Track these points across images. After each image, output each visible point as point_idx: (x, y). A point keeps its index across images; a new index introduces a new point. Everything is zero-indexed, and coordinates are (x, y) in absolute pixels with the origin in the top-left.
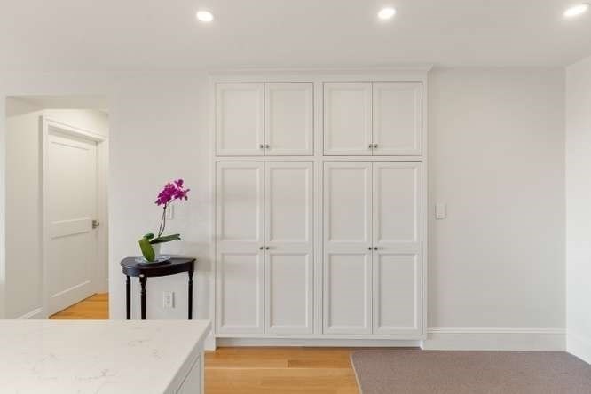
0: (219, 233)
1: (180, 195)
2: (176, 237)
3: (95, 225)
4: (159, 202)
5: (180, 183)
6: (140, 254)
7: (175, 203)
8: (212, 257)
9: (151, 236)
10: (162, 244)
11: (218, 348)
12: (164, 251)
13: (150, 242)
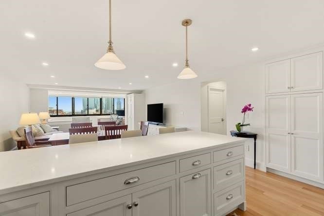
0: (267, 125)
1: (250, 109)
2: (249, 125)
3: (223, 120)
4: (242, 112)
5: (250, 105)
6: (236, 130)
7: (248, 112)
8: (264, 134)
9: (240, 124)
10: (244, 127)
11: (267, 172)
12: (244, 130)
13: (239, 126)
